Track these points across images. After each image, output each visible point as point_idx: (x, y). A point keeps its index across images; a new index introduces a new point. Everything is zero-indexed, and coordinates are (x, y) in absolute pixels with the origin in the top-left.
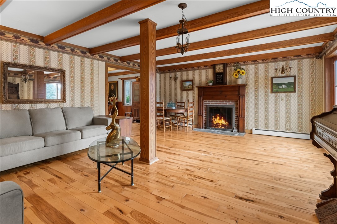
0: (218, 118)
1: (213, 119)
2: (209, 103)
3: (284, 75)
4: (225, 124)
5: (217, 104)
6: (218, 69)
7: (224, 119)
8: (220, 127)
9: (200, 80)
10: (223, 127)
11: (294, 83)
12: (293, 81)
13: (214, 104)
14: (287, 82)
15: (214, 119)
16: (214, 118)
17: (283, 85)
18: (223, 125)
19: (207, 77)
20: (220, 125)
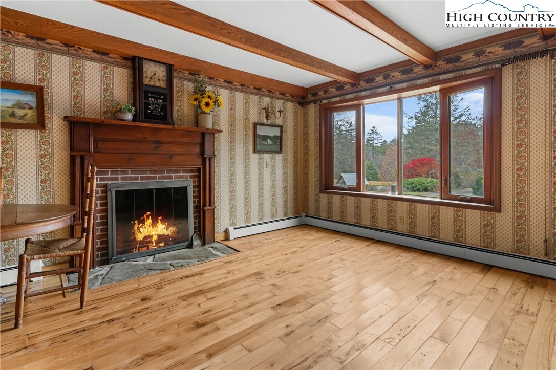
0: (149, 222)
1: (136, 228)
2: (117, 179)
3: (270, 122)
4: (166, 232)
5: (142, 178)
6: (149, 75)
7: (163, 221)
8: (153, 246)
9: (77, 97)
10: (162, 244)
11: (281, 138)
12: (279, 135)
13: (131, 178)
14: (273, 136)
15: (138, 228)
16: (136, 226)
17: (268, 140)
18: (161, 238)
19: (106, 90)
20: (153, 240)
